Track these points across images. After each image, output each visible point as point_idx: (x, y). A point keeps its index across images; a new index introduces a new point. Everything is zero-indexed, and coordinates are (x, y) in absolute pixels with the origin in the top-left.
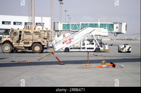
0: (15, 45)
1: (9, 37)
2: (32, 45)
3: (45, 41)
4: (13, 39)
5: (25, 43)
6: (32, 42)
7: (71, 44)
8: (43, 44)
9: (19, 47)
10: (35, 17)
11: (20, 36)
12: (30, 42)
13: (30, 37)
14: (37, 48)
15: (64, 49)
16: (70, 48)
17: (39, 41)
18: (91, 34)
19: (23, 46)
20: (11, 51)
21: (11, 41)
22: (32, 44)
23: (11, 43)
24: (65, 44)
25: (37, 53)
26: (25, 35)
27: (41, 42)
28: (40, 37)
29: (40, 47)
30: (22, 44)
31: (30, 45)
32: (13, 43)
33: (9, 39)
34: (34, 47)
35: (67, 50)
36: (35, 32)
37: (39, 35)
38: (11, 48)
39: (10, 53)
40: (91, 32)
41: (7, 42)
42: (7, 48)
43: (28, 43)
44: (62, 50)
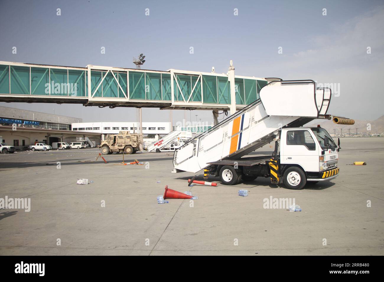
0: (111, 147)
1: (106, 142)
2: (124, 148)
3: (135, 144)
4: (109, 143)
5: (119, 146)
6: (124, 145)
7: (161, 146)
8: (133, 146)
9: (114, 149)
10: (142, 123)
11: (115, 140)
12: (123, 145)
13: (123, 141)
14: (129, 150)
15: (155, 150)
16: (161, 149)
17: (130, 144)
18: (178, 137)
19: (117, 148)
20: (108, 153)
21: (108, 145)
22: (124, 146)
23: (108, 147)
24: (157, 146)
25: (129, 154)
26: (119, 139)
27: (132, 145)
28: (130, 140)
29: (131, 149)
30: (116, 147)
31: (123, 148)
32: (110, 147)
33: (107, 143)
34: (126, 149)
35: (158, 151)
36: (127, 137)
37: (130, 139)
38: (108, 151)
39: (107, 154)
40: (178, 135)
41: (105, 145)
42: (105, 150)
43: (121, 146)
44: (154, 151)
